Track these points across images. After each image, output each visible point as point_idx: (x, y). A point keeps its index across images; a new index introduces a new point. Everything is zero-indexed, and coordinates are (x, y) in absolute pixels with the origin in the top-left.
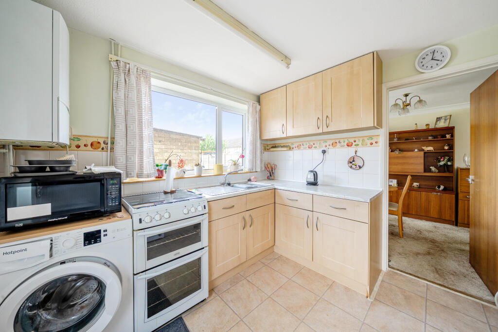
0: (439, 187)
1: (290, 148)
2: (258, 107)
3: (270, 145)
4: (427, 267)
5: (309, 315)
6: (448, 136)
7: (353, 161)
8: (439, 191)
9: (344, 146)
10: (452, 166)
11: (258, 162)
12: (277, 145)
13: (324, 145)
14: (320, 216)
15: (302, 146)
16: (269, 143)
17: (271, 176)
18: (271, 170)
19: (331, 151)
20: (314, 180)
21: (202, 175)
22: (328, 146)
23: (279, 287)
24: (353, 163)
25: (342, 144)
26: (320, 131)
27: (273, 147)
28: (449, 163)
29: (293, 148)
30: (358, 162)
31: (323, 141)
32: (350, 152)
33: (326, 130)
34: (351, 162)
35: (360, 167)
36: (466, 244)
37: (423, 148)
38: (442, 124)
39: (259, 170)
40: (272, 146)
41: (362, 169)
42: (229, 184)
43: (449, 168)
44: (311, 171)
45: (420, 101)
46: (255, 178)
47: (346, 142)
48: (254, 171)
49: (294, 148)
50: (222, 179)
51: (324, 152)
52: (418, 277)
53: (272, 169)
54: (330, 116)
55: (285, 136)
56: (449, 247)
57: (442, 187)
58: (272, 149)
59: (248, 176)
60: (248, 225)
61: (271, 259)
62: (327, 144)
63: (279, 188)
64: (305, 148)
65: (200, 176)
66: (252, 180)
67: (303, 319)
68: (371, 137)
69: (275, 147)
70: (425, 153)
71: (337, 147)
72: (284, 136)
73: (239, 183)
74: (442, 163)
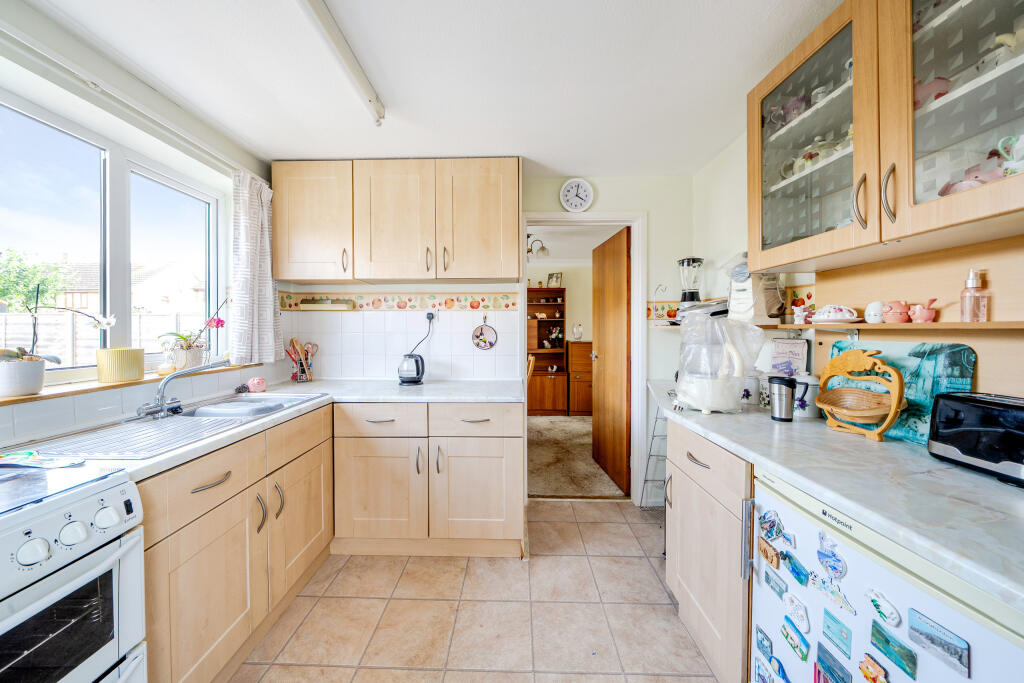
0: (552, 368)
1: (354, 307)
2: (267, 193)
3: (300, 297)
4: (563, 479)
5: (451, 649)
6: (559, 300)
7: (481, 334)
8: (552, 374)
9: (465, 307)
10: (563, 338)
11: (269, 338)
12: (317, 297)
13: (430, 302)
14: (443, 442)
15: (383, 303)
16: (292, 289)
17: (303, 371)
18: (303, 357)
19: (443, 315)
20: (418, 374)
21: (44, 392)
22: (438, 306)
23: (374, 629)
24: (481, 337)
25: (463, 303)
26: (431, 275)
27: (304, 301)
28: (560, 336)
29: (361, 306)
30: (489, 336)
31: (428, 296)
32: (475, 319)
33: (442, 274)
34: (478, 335)
35: (491, 345)
36: (587, 435)
37: (537, 314)
38: (554, 284)
39: (270, 359)
40: (304, 297)
41: (494, 348)
42: (175, 411)
43: (559, 342)
44: (410, 356)
45: (543, 248)
46: (262, 381)
47: (470, 300)
48: (256, 362)
49: (365, 306)
50: (144, 397)
51: (431, 317)
52: (561, 497)
53: (306, 355)
54: (449, 249)
55: (350, 277)
56: (572, 445)
57: (555, 367)
58: (303, 307)
59: (235, 379)
60: (271, 515)
61: (328, 577)
62: (436, 302)
63: (345, 398)
64: (390, 308)
65: (32, 397)
66: (251, 389)
67: (446, 664)
68: (506, 295)
69: (313, 301)
70: (539, 322)
71: (453, 308)
72: (348, 276)
73: (216, 402)
74: (554, 336)
